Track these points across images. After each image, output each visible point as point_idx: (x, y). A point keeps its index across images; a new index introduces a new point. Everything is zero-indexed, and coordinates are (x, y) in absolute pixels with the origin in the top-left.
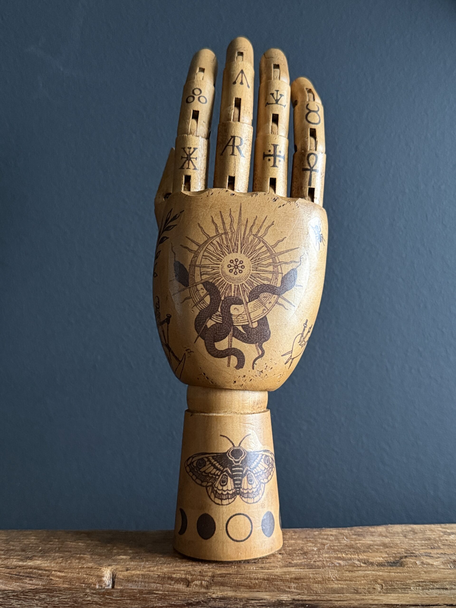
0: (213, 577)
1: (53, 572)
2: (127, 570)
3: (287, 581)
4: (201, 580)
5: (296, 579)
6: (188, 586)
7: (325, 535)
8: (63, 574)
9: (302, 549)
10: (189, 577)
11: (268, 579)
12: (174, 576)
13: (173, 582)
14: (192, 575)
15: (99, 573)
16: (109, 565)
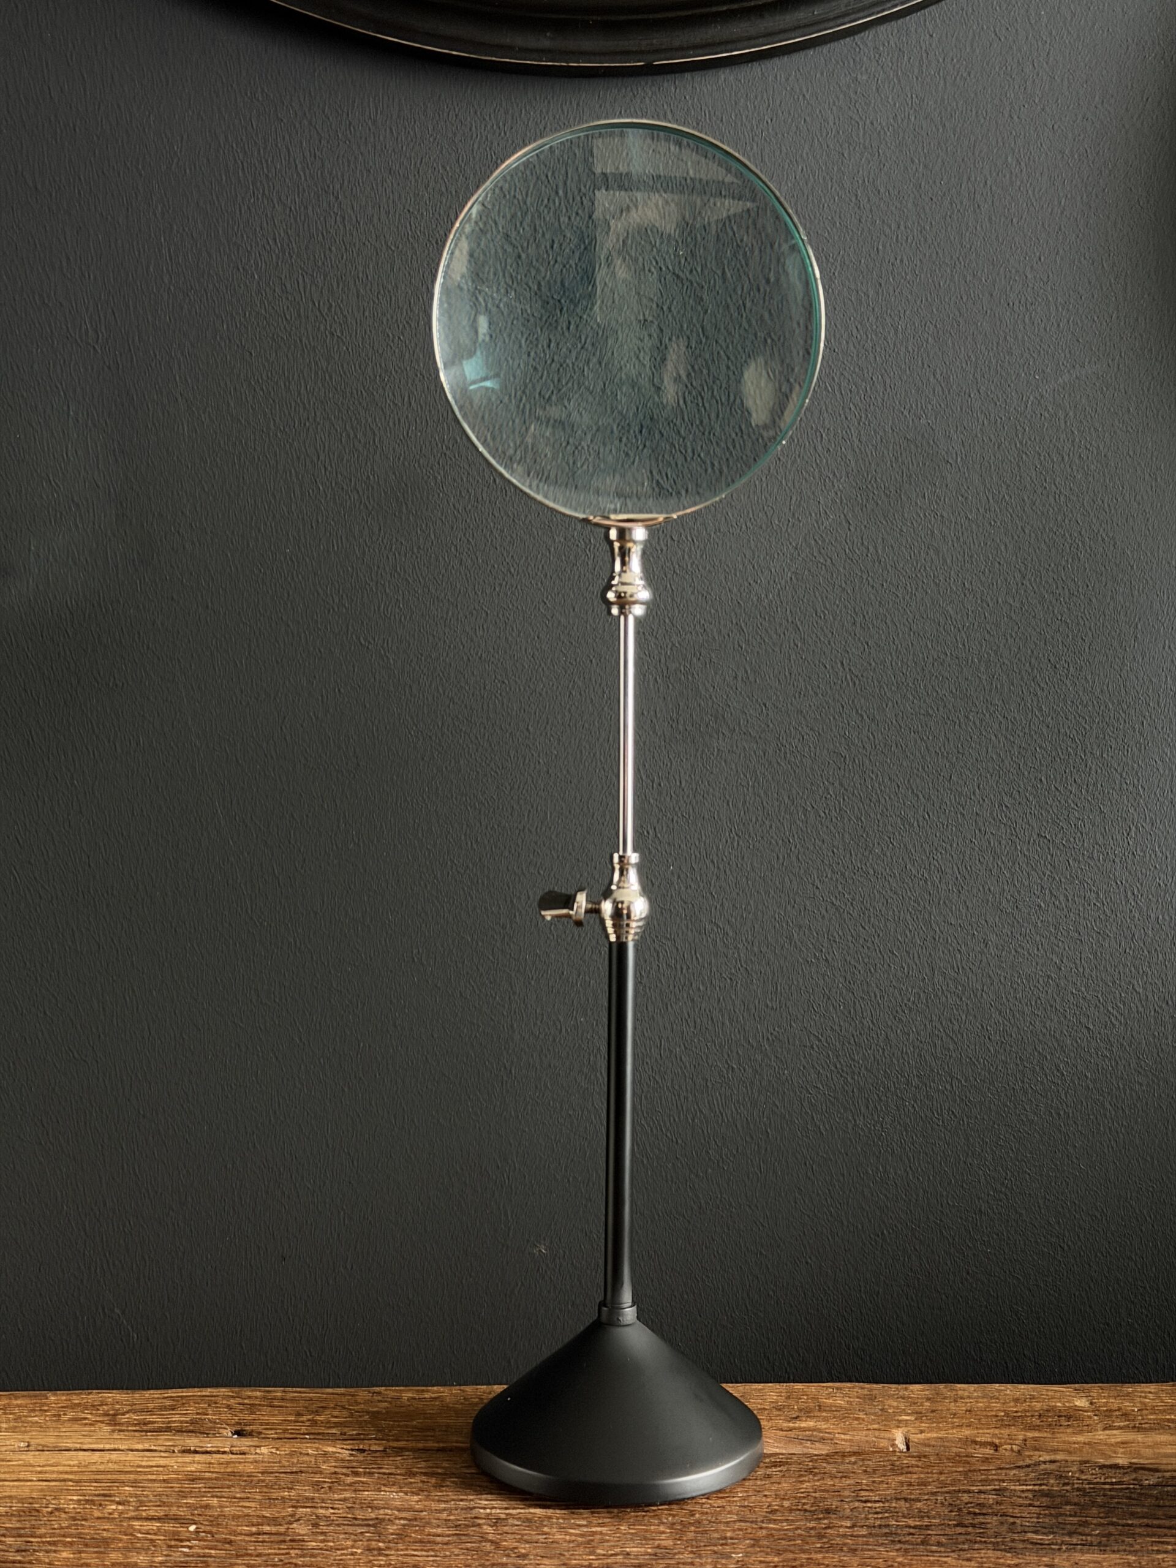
0: (1025, 1440)
1: (837, 1435)
2: (922, 1432)
3: (1112, 1445)
4: (1011, 1444)
5: (1123, 1443)
6: (996, 1450)
7: (1142, 1392)
8: (848, 1437)
9: (1119, 1410)
10: (997, 1441)
11: (1089, 1444)
12: (978, 1439)
13: (978, 1447)
14: (999, 1438)
15: (891, 1436)
16: (898, 1427)
